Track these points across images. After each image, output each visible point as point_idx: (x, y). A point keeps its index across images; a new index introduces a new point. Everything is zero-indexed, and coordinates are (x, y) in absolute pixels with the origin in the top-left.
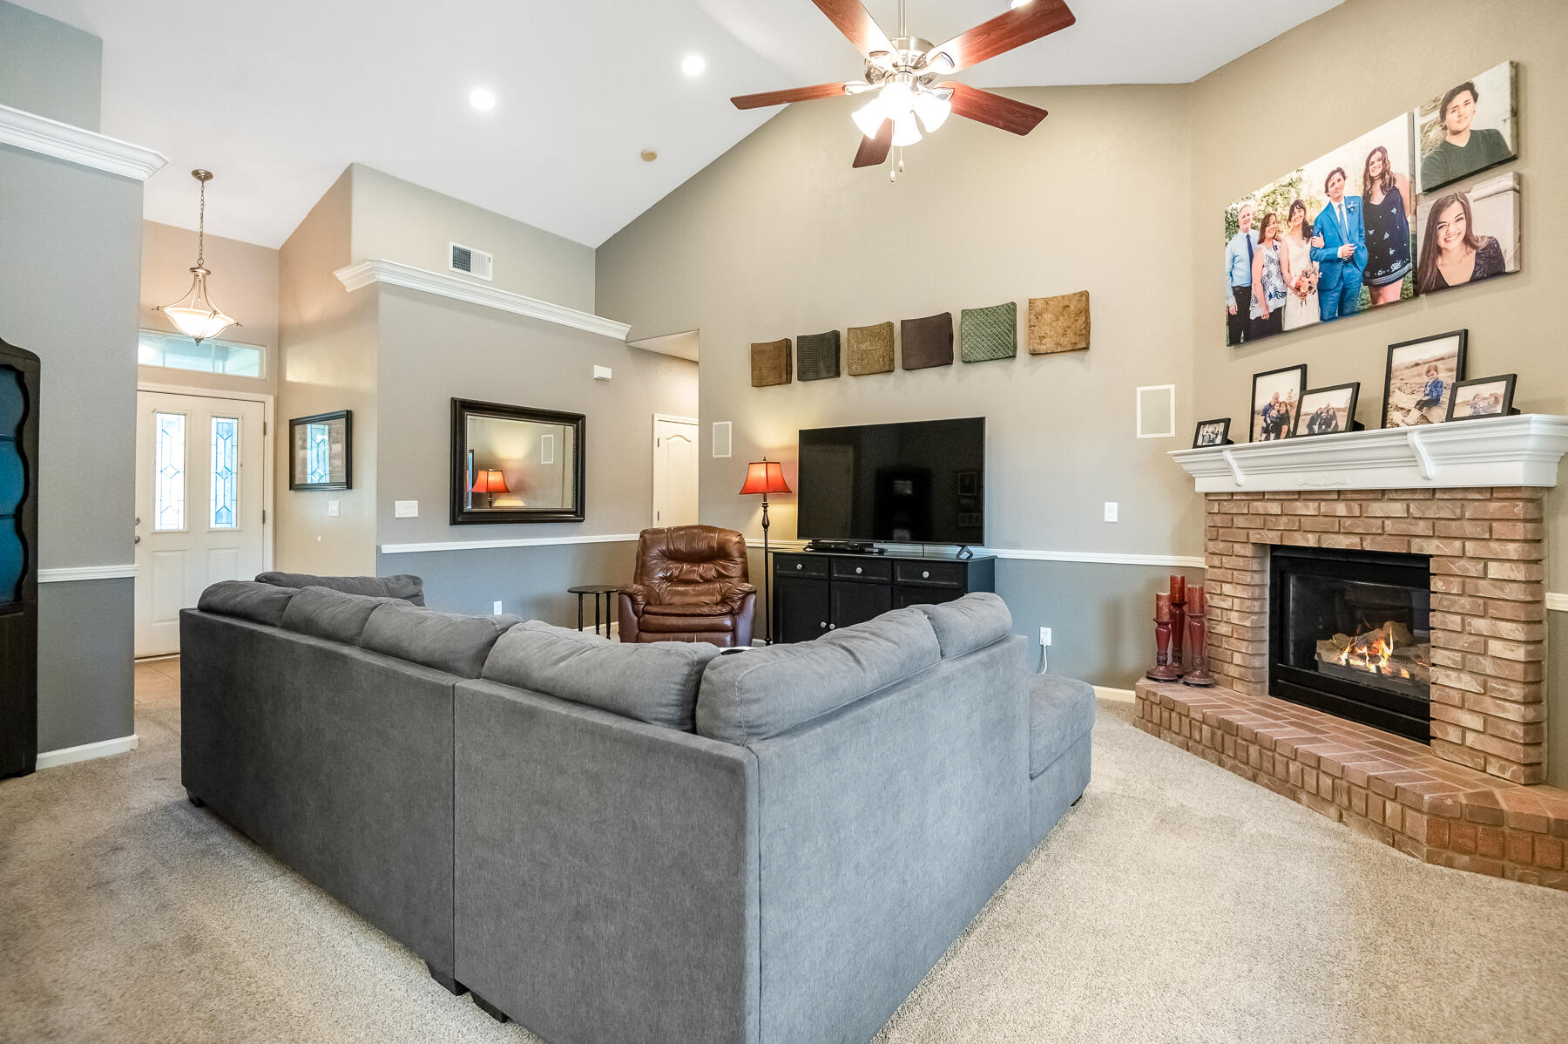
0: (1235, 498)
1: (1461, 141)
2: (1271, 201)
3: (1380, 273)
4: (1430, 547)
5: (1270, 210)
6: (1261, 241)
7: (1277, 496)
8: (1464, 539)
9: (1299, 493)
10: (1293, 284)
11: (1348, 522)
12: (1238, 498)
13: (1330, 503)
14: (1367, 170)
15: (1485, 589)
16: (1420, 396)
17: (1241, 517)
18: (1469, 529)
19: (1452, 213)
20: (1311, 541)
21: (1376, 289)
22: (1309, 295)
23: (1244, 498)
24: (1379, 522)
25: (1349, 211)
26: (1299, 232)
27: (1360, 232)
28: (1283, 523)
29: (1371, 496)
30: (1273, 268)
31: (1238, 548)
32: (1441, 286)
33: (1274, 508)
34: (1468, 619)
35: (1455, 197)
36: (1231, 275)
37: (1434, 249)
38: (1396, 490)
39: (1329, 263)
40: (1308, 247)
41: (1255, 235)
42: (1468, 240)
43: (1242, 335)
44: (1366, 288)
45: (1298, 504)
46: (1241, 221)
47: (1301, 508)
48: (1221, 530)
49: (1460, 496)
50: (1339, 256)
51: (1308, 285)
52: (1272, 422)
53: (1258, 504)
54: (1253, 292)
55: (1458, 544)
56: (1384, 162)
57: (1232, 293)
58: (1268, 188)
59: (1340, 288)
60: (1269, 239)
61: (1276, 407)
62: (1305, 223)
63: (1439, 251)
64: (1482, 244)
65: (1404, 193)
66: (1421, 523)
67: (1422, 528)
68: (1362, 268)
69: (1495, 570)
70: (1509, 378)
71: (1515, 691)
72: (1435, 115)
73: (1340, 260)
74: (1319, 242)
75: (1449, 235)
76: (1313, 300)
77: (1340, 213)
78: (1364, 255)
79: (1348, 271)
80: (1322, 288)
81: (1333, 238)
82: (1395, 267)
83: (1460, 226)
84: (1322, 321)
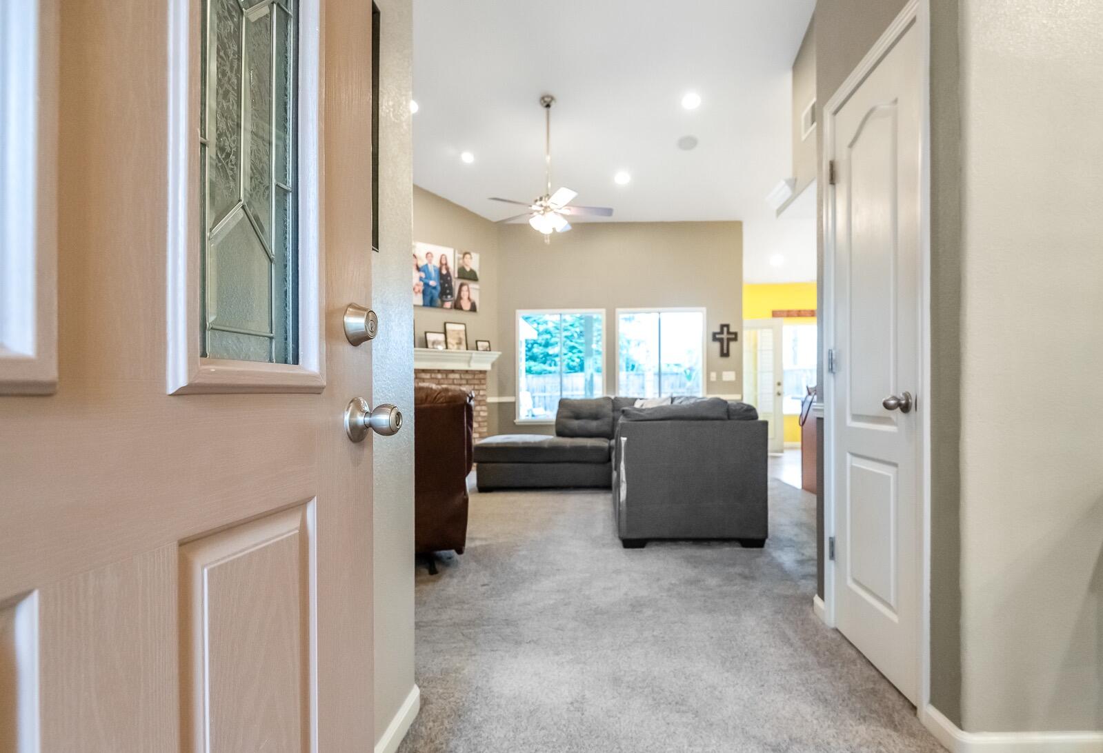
1: (468, 269)
3: (444, 296)
8: (474, 384)
11: (442, 380)
14: (440, 260)
16: (456, 341)
19: (465, 288)
21: (443, 302)
22: (419, 294)
24: (452, 380)
25: (434, 270)
26: (415, 267)
27: (438, 280)
29: (449, 372)
32: (461, 308)
35: (467, 285)
37: (460, 297)
38: (457, 370)
39: (426, 285)
40: (418, 275)
42: (469, 298)
44: (440, 299)
50: (431, 284)
51: (418, 290)
55: (473, 386)
56: (446, 261)
59: (431, 296)
62: (417, 265)
63: (462, 298)
64: (472, 301)
65: (452, 274)
66: (464, 380)
67: (464, 382)
68: (438, 292)
69: (482, 393)
70: (488, 342)
71: (486, 424)
72: (461, 256)
73: (431, 286)
74: (423, 275)
75: (465, 294)
76: (420, 296)
77: (431, 269)
78: (439, 288)
79: (434, 291)
80: (424, 293)
81: (428, 277)
82: (449, 297)
83: (467, 293)
84: (424, 305)
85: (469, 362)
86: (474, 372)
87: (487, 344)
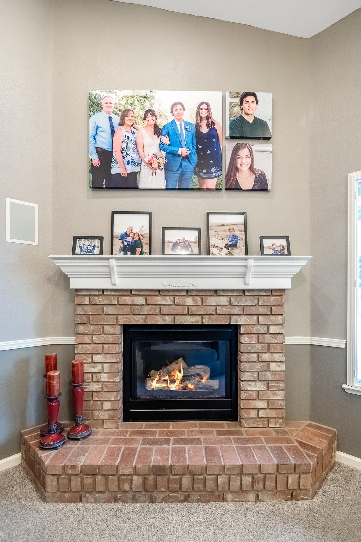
0: (105, 293)
1: (250, 120)
2: (130, 101)
3: (204, 171)
4: (241, 320)
5: (130, 107)
6: (122, 124)
7: (140, 292)
8: (258, 315)
9: (159, 291)
10: (147, 160)
11: (194, 308)
12: (109, 293)
13: (181, 297)
14: (198, 112)
15: (268, 339)
16: (226, 242)
17: (110, 307)
18: (261, 310)
19: (244, 152)
20: (168, 321)
21: (202, 179)
22: (158, 171)
23: (113, 293)
24: (213, 308)
25: (186, 130)
26: (152, 129)
27: (193, 144)
28: (146, 310)
29: (208, 293)
30: (130, 145)
31: (107, 329)
32: (237, 188)
33: (140, 300)
34: (260, 355)
35: (246, 146)
36: (95, 138)
37: (234, 168)
38: (223, 290)
39: (171, 155)
40: (157, 141)
41: (116, 120)
42: (251, 169)
43: (104, 183)
44: (196, 177)
45: (159, 298)
46: (104, 106)
47: (160, 300)
48: (91, 317)
49: (256, 294)
50: (180, 153)
51: (157, 164)
52: (128, 244)
53: (127, 298)
54: (114, 155)
55: (255, 318)
56: (208, 111)
57: (95, 152)
58: (129, 93)
59: (180, 172)
60: (128, 126)
61: (131, 235)
62: (156, 126)
63: (237, 170)
64: (258, 173)
65: (219, 132)
66: (237, 308)
67: (237, 310)
68: (194, 165)
69: (273, 329)
70: (287, 238)
71: (281, 385)
72: (237, 100)
73: (180, 156)
74: (166, 140)
75: (243, 162)
76: (161, 174)
77: (181, 129)
78: (195, 158)
79: (185, 164)
80: (167, 168)
81: (175, 141)
82: (214, 170)
83: (249, 160)
84: (167, 189)
85: (244, 275)
86: (257, 293)
87: (284, 242)
